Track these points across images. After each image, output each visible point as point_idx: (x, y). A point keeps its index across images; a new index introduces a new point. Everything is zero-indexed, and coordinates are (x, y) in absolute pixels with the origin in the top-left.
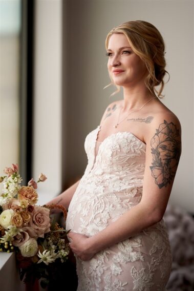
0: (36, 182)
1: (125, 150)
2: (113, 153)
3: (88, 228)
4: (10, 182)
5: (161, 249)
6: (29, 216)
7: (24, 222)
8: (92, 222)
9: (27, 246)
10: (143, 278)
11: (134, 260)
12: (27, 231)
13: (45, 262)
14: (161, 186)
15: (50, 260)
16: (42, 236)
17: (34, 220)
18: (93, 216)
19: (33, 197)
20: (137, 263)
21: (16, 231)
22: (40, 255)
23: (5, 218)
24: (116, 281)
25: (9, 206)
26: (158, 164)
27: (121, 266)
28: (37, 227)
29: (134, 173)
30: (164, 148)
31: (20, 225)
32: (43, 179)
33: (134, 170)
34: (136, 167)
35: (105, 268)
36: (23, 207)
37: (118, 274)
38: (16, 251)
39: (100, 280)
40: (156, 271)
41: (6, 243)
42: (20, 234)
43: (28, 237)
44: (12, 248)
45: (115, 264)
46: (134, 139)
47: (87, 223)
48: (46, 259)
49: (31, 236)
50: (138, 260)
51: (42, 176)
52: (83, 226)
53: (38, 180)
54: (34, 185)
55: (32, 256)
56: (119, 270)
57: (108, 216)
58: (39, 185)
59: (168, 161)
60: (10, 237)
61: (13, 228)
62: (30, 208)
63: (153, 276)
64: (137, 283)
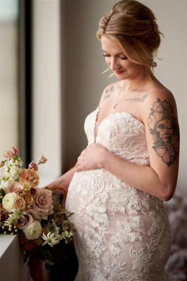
0: (37, 164)
1: (123, 130)
2: (111, 133)
3: (87, 208)
4: (11, 165)
5: (161, 230)
6: (32, 198)
7: (27, 205)
8: (91, 202)
9: (31, 228)
10: (143, 258)
11: (133, 240)
12: (31, 214)
13: (49, 244)
15: (54, 242)
16: (46, 218)
17: (37, 202)
18: (93, 196)
19: (34, 179)
20: (136, 243)
21: (20, 214)
22: (45, 237)
23: (8, 201)
24: (115, 261)
25: (12, 189)
27: (119, 246)
28: (40, 210)
29: (134, 153)
30: (162, 127)
31: (24, 207)
32: (44, 161)
33: (133, 151)
34: (135, 147)
35: (104, 249)
36: (26, 189)
37: (116, 255)
38: (20, 234)
39: (99, 261)
40: (155, 251)
41: (10, 226)
42: (23, 217)
43: (31, 219)
44: (16, 230)
45: (114, 244)
46: (132, 119)
47: (86, 203)
48: (50, 241)
49: (35, 219)
50: (137, 240)
51: (43, 157)
52: (82, 206)
53: (39, 162)
54: (35, 167)
55: (36, 238)
56: (118, 250)
57: (107, 196)
58: (40, 167)
60: (14, 220)
61: (16, 212)
62: (33, 191)
63: (153, 255)
64: (136, 264)
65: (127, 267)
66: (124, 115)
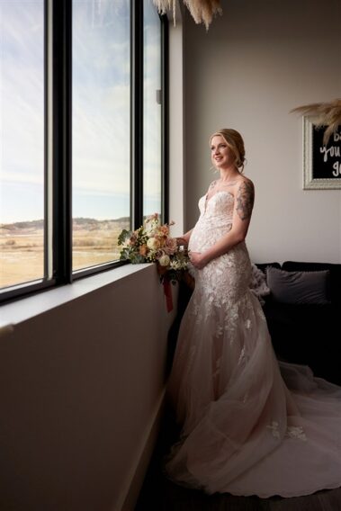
1: (223, 201)
6: (164, 241)
7: (161, 245)
9: (163, 259)
12: (163, 250)
14: (243, 219)
15: (177, 266)
16: (172, 254)
17: (168, 244)
19: (167, 232)
21: (157, 250)
22: (171, 264)
23: (150, 243)
24: (219, 279)
25: (153, 237)
26: (241, 206)
27: (222, 270)
28: (169, 248)
30: (244, 197)
31: (159, 246)
35: (213, 272)
36: (161, 236)
38: (157, 262)
41: (151, 257)
42: (159, 252)
43: (164, 254)
44: (154, 260)
45: (219, 269)
48: (174, 267)
49: (166, 254)
50: (232, 267)
55: (166, 265)
56: (221, 272)
59: (247, 204)
60: (153, 254)
61: (155, 248)
62: (165, 237)
64: (232, 281)
65: (227, 283)
66: (224, 193)
